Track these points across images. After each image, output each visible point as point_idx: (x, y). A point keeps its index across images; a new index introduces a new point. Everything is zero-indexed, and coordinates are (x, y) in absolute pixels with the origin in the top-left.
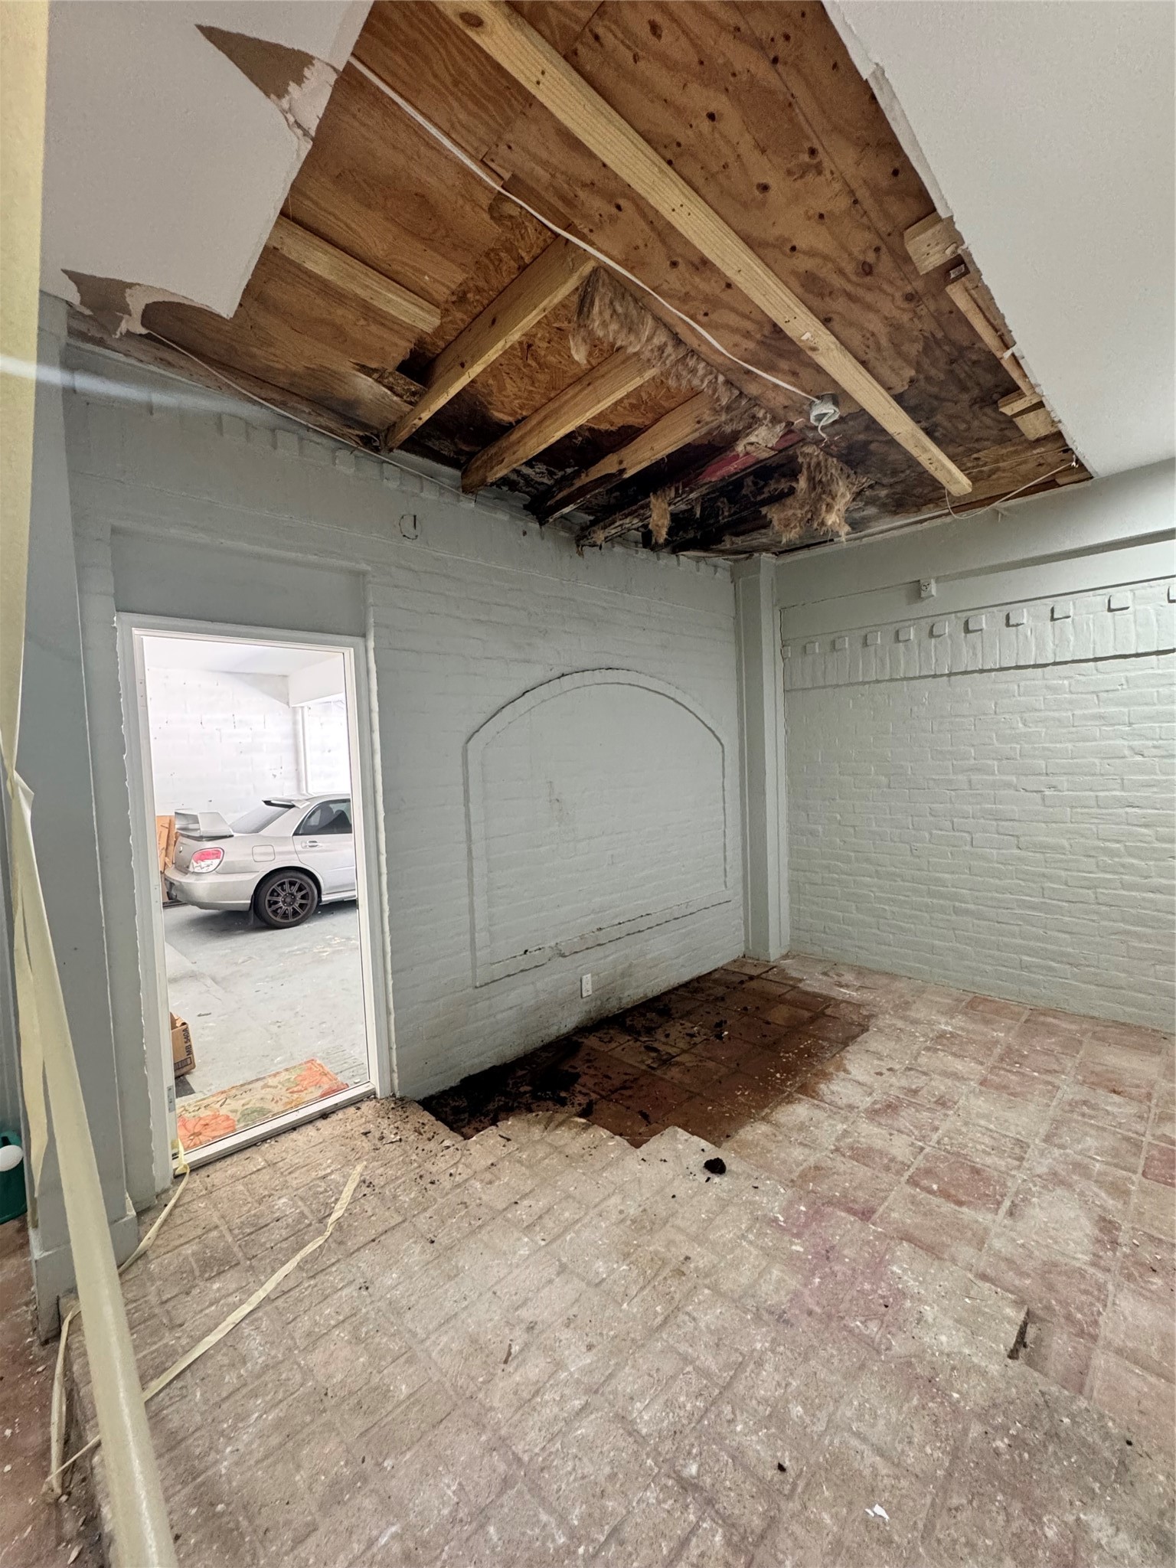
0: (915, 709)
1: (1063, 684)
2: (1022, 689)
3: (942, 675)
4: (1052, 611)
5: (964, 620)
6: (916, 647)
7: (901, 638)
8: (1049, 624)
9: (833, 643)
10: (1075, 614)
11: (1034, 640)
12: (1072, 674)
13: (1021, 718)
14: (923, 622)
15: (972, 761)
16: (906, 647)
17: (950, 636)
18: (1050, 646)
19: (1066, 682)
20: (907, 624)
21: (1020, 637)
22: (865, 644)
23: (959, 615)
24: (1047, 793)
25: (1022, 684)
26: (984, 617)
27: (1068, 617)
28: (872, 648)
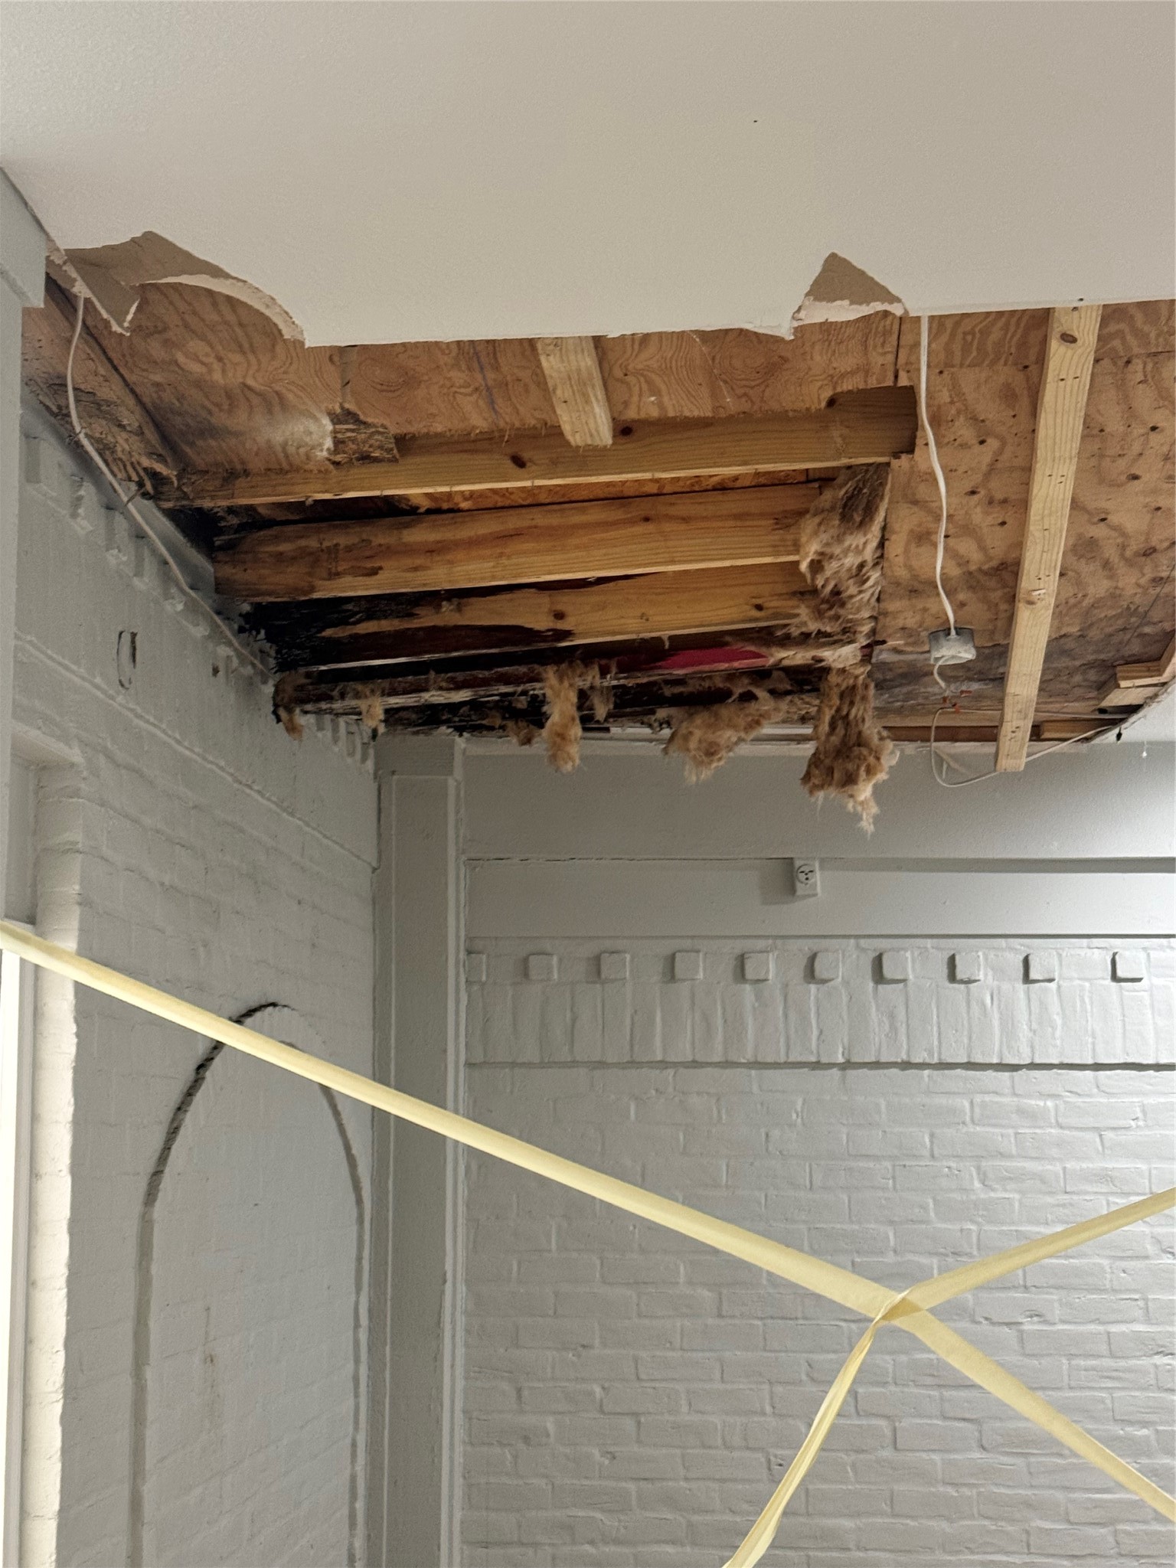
0: (776, 1133)
1: (1045, 1107)
2: (977, 1110)
3: (830, 1066)
4: (1026, 962)
5: (873, 955)
6: (779, 999)
7: (750, 974)
8: (1021, 987)
9: (596, 962)
10: (1060, 975)
11: (996, 1015)
12: (1060, 1091)
13: (978, 1168)
14: (794, 945)
15: (890, 1258)
16: (758, 996)
17: (846, 983)
18: (1024, 1032)
19: (1050, 1104)
20: (761, 944)
21: (974, 1004)
22: (670, 973)
23: (863, 942)
24: (1026, 1327)
25: (978, 1099)
26: (908, 954)
27: (1051, 980)
28: (684, 988)
